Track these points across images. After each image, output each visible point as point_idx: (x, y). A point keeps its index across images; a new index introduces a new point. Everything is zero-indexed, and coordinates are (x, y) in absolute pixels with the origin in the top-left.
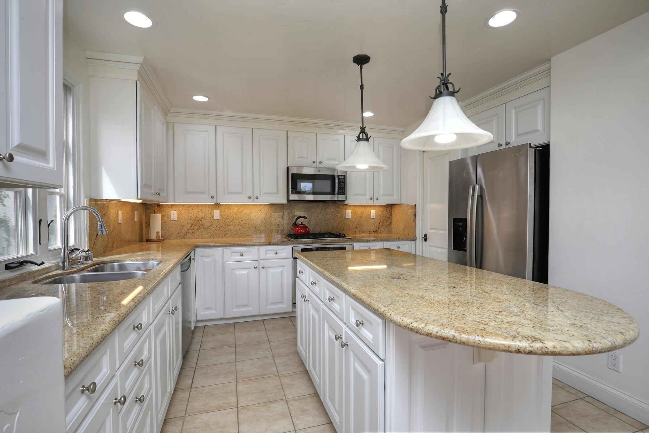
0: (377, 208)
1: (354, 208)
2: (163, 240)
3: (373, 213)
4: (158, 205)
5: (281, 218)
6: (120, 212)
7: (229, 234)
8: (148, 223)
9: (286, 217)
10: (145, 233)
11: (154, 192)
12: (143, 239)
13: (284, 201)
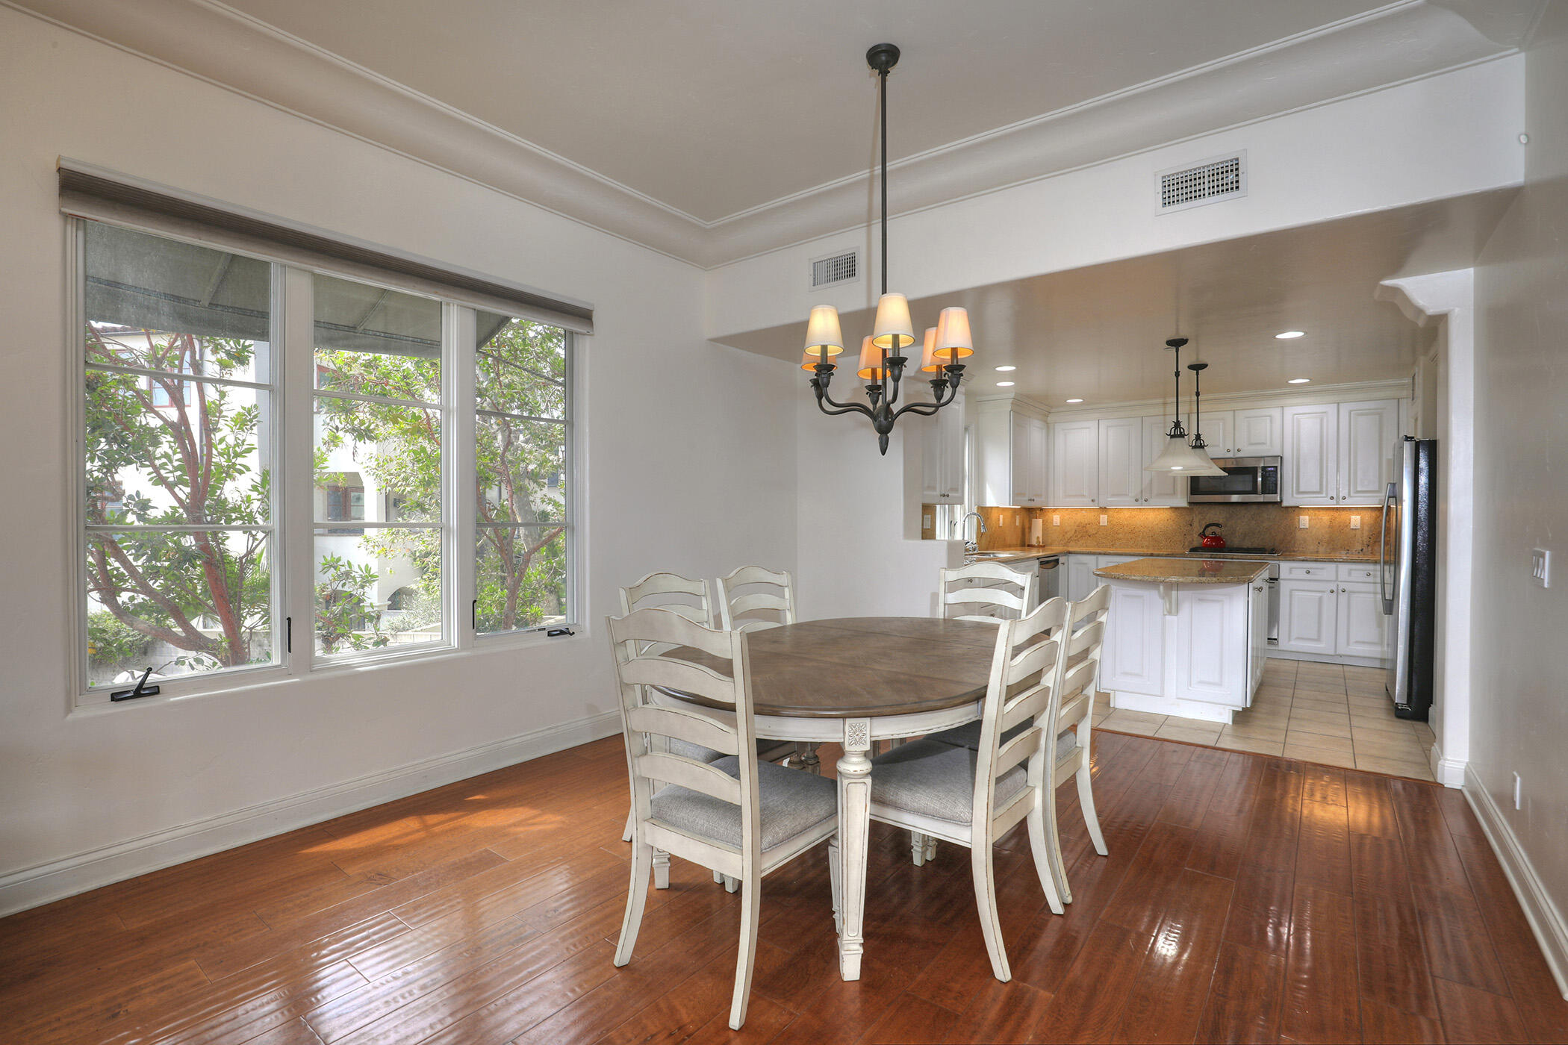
0: (1364, 513)
1: (1317, 512)
2: (1044, 546)
3: (1355, 520)
4: (1041, 509)
5: (1189, 526)
6: (1001, 516)
7: (1118, 543)
8: (1030, 528)
9: (1196, 524)
10: (1027, 538)
11: (1027, 498)
12: (1025, 544)
13: (1184, 504)
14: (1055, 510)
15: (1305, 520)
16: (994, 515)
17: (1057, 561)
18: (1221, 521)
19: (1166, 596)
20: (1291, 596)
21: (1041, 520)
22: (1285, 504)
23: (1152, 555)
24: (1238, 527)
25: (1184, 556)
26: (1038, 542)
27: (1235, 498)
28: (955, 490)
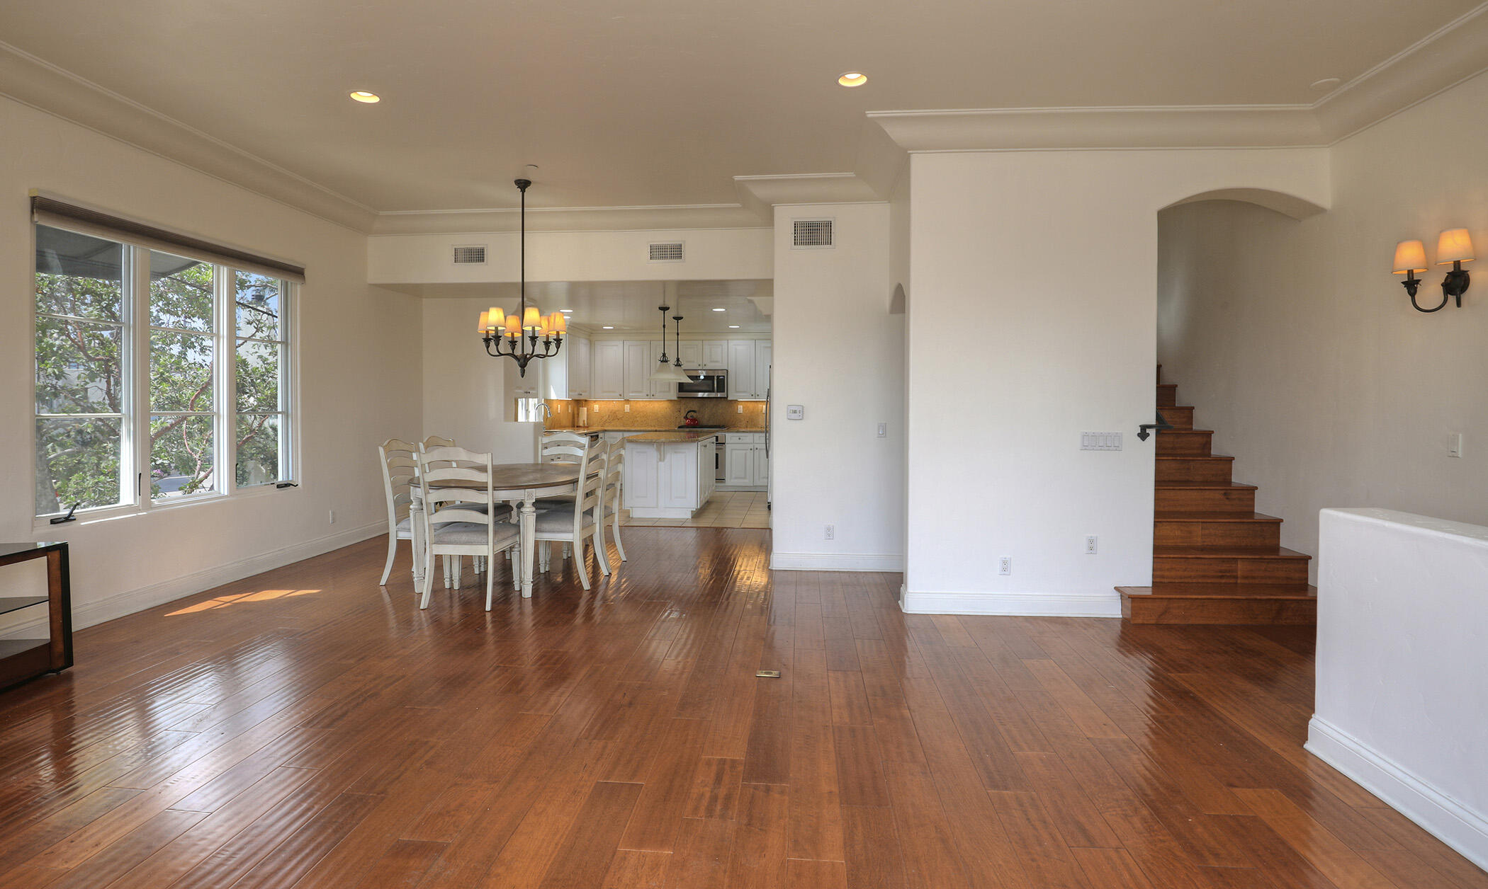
1: (746, 403)
2: (588, 427)
3: (764, 408)
4: (586, 401)
5: (678, 412)
6: (560, 406)
7: (636, 424)
8: (578, 414)
9: (682, 411)
10: (576, 420)
11: (576, 393)
12: (574, 425)
13: (676, 399)
14: (595, 401)
15: (740, 408)
16: (555, 405)
17: (598, 436)
18: (696, 409)
19: (658, 450)
20: (731, 452)
21: (586, 408)
22: (729, 398)
23: (656, 431)
24: (705, 415)
25: (675, 431)
26: (584, 424)
27: (700, 395)
28: (533, 389)
